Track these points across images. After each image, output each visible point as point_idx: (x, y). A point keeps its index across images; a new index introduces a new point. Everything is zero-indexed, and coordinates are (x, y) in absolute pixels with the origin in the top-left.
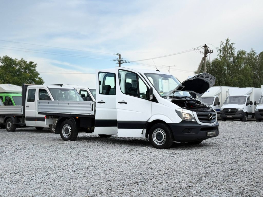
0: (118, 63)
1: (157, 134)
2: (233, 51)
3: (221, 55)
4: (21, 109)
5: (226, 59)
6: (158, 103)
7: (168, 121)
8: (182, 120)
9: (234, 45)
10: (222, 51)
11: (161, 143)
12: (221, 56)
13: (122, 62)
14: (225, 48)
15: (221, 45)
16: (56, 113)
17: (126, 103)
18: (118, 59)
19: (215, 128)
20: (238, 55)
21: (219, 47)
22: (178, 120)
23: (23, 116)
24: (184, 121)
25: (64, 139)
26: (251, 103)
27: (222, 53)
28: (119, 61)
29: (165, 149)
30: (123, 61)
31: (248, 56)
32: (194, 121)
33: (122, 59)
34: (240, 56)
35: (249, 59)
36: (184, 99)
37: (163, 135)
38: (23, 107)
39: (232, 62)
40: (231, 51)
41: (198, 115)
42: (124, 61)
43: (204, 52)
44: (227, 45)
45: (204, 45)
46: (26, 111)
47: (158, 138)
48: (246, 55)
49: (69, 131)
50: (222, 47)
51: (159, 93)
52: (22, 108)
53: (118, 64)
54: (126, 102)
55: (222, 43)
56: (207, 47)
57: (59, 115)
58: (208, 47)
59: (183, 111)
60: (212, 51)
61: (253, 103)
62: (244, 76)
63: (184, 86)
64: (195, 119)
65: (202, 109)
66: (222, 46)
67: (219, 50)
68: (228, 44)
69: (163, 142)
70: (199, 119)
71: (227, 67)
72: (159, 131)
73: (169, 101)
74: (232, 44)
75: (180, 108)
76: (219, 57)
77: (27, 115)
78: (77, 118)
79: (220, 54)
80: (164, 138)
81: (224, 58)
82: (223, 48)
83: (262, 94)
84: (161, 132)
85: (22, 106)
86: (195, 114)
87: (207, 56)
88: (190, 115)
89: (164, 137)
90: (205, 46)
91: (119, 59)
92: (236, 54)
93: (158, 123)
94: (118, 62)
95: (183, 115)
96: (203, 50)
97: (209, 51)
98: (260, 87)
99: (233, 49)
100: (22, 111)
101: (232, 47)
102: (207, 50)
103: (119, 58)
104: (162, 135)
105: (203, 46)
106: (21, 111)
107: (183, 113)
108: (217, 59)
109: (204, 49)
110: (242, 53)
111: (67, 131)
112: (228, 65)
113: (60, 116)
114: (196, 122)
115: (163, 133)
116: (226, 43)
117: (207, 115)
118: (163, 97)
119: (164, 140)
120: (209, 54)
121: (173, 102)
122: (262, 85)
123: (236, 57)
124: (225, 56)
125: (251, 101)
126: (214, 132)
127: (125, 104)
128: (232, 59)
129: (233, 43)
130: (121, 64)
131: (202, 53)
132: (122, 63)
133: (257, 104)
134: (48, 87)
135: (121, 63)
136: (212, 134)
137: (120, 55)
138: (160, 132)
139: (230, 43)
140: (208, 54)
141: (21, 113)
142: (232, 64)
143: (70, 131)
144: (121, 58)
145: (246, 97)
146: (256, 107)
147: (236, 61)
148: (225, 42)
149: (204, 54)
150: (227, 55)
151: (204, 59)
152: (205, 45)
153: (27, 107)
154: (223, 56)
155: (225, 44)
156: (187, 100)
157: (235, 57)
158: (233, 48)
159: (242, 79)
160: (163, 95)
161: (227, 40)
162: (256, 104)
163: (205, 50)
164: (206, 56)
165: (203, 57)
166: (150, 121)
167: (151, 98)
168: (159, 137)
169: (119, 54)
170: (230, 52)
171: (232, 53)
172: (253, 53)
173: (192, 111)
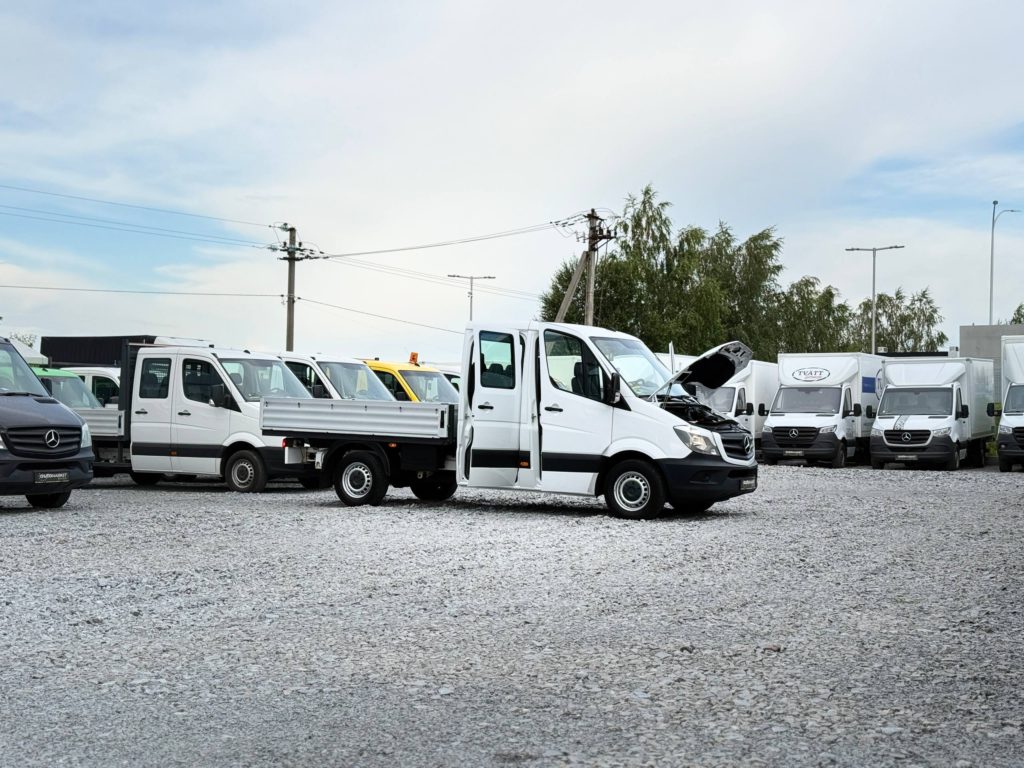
0: (285, 259)
1: (626, 485)
2: (665, 231)
3: (625, 242)
4: (117, 418)
5: (642, 255)
6: (630, 410)
7: (656, 454)
8: (690, 451)
9: (667, 207)
10: (630, 229)
11: (637, 505)
12: (625, 246)
13: (298, 255)
14: (640, 220)
15: (627, 207)
16: (325, 431)
17: (561, 410)
18: (285, 244)
19: (751, 473)
20: (681, 243)
21: (621, 214)
22: (681, 451)
23: (124, 440)
24: (696, 455)
25: (346, 501)
26: (750, 409)
27: (630, 234)
28: (289, 253)
29: (646, 519)
30: (302, 250)
31: (712, 250)
32: (714, 453)
33: (300, 244)
34: (686, 246)
35: (715, 260)
36: (681, 402)
37: (643, 488)
38: (123, 413)
39: (662, 265)
40: (659, 228)
41: (724, 441)
42: (307, 253)
43: (587, 236)
44: (645, 207)
45: (590, 212)
46: (133, 425)
47: (630, 495)
48: (706, 244)
49: (364, 479)
50: (629, 216)
51: (630, 387)
52: (120, 417)
53: (287, 263)
54: (560, 407)
55: (632, 200)
56: (597, 218)
57: (332, 438)
58: (601, 217)
59: (693, 432)
60: (612, 234)
61: (756, 409)
62: (701, 315)
63: (690, 372)
64: (717, 448)
65: (727, 427)
66: (631, 211)
67: (620, 224)
68: (651, 207)
69: (641, 503)
70: (727, 450)
71: (648, 283)
72: (631, 479)
73: (655, 407)
74: (662, 205)
75: (685, 423)
76: (619, 249)
77: (135, 438)
78: (393, 445)
79: (623, 239)
80: (645, 495)
81: (635, 251)
82: (633, 216)
83: (779, 380)
84: (638, 481)
85: (120, 409)
86: (716, 438)
87: (597, 250)
88: (706, 439)
89: (643, 492)
90: (592, 217)
91: (288, 245)
92: (674, 241)
93: (631, 460)
94: (286, 254)
95: (692, 439)
96: (584, 228)
97: (605, 233)
98: (776, 361)
99: (665, 222)
100: (120, 426)
101: (664, 217)
102: (597, 228)
103: (288, 242)
104: (640, 488)
105: (586, 214)
106: (116, 425)
107: (692, 435)
108: (614, 257)
109: (589, 223)
110: (694, 236)
111: (357, 480)
112: (650, 278)
113: (334, 440)
114: (719, 458)
115: (641, 484)
116: (644, 203)
117: (740, 442)
118: (640, 397)
119: (644, 499)
120: (604, 241)
121: (667, 409)
122: (779, 355)
123: (675, 249)
124: (637, 246)
125: (747, 402)
126: (753, 482)
127: (558, 413)
128: (661, 257)
129: (667, 204)
130: (297, 263)
131: (581, 240)
132: (302, 259)
133: (768, 412)
134: (214, 354)
135: (298, 259)
136: (750, 485)
137: (292, 230)
138: (634, 479)
139: (656, 203)
140: (599, 244)
141: (115, 431)
142: (662, 270)
143: (367, 479)
144: (298, 240)
145: (734, 389)
146: (765, 420)
147: (676, 263)
148: (641, 198)
149: (587, 241)
150: (646, 242)
151: (588, 256)
152: (593, 211)
153: (138, 413)
154: (631, 244)
155: (639, 206)
156: (688, 405)
157: (672, 250)
158: (666, 219)
159: (696, 327)
160: (639, 393)
161: (647, 192)
162: (762, 411)
163: (592, 229)
164: (593, 248)
165: (584, 252)
166: (609, 454)
167: (617, 399)
168: (632, 491)
169: (289, 227)
170: (657, 234)
171: (662, 235)
172: (725, 238)
173: (712, 430)
